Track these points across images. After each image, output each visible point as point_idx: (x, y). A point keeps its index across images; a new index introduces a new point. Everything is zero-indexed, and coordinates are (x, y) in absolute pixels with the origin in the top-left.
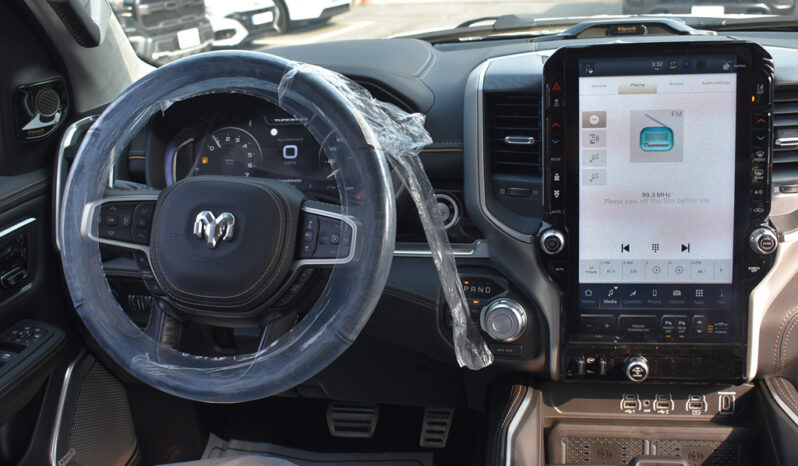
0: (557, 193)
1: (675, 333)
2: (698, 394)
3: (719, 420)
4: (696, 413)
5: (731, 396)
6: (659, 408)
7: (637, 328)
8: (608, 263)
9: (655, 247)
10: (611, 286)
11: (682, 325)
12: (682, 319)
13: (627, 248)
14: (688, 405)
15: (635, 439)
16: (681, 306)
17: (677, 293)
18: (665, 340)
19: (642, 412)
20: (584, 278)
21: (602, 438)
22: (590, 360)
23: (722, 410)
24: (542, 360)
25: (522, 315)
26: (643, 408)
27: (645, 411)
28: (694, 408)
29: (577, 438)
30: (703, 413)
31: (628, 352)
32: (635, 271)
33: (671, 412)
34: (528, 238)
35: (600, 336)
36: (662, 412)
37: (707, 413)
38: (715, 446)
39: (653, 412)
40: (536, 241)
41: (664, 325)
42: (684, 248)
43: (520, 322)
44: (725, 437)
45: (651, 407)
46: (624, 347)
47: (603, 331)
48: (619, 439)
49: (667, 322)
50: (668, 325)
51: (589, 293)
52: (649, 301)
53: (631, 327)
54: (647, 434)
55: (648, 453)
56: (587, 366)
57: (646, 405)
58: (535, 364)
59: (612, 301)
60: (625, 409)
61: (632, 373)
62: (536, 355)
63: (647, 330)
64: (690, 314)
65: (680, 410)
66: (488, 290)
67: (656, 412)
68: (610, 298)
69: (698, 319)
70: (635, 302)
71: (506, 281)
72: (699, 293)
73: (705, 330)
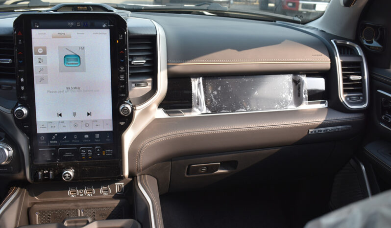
0: (23, 88)
1: (87, 156)
2: (106, 185)
3: (116, 197)
4: (106, 194)
5: (121, 185)
6: (87, 193)
7: (68, 154)
8: (51, 123)
9: (74, 114)
10: (53, 134)
11: (90, 152)
12: (90, 149)
13: (60, 115)
14: (101, 191)
15: (74, 210)
16: (89, 142)
17: (87, 136)
18: (82, 160)
19: (78, 196)
20: (40, 130)
21: (56, 211)
22: (46, 172)
23: (118, 192)
24: (22, 173)
25: (8, 150)
26: (80, 194)
27: (81, 195)
28: (104, 192)
29: (44, 211)
30: (109, 194)
31: (64, 166)
32: (65, 126)
33: (93, 195)
34: (9, 111)
36: (89, 195)
37: (111, 194)
38: (111, 210)
39: (84, 195)
40: (13, 112)
42: (88, 114)
43: (7, 155)
44: (116, 205)
45: (83, 193)
46: (61, 164)
48: (65, 210)
49: (82, 151)
50: (83, 152)
51: (42, 138)
52: (73, 141)
53: (65, 154)
54: (79, 206)
55: (79, 215)
57: (80, 192)
58: (20, 176)
59: (55, 142)
60: (70, 195)
61: (65, 177)
62: (20, 171)
63: (73, 155)
64: (94, 146)
65: (98, 193)
67: (86, 195)
68: (53, 140)
69: (97, 149)
70: (66, 141)
71: (4, 134)
72: (97, 136)
73: (101, 154)
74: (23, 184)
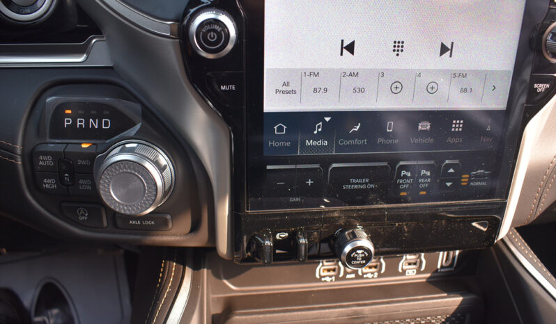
1: (414, 188)
2: (415, 251)
4: (411, 272)
6: (365, 271)
7: (357, 184)
8: (317, 75)
9: (398, 47)
10: (319, 116)
11: (425, 176)
12: (428, 167)
13: (351, 48)
14: (402, 265)
16: (428, 146)
17: (424, 126)
18: (398, 200)
19: (344, 278)
20: (273, 103)
22: (281, 236)
23: (442, 267)
25: (162, 169)
26: (346, 273)
27: (348, 276)
28: (409, 267)
30: (419, 272)
31: (341, 222)
32: (361, 90)
33: (380, 275)
34: (162, 27)
35: (298, 199)
36: (370, 276)
37: (424, 272)
39: (358, 277)
40: (182, 33)
41: (399, 177)
42: (444, 49)
43: (159, 183)
45: (355, 272)
46: (336, 215)
47: (304, 191)
49: (404, 173)
50: (405, 177)
51: (280, 129)
52: (381, 140)
53: (349, 183)
56: (278, 244)
59: (320, 143)
60: (321, 277)
61: (350, 259)
63: (372, 186)
64: (440, 158)
65: (392, 271)
66: (107, 123)
67: (362, 277)
68: (316, 138)
69: (449, 166)
70: (357, 141)
71: (138, 107)
72: (457, 126)
73: (457, 182)
74: (200, 257)
